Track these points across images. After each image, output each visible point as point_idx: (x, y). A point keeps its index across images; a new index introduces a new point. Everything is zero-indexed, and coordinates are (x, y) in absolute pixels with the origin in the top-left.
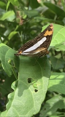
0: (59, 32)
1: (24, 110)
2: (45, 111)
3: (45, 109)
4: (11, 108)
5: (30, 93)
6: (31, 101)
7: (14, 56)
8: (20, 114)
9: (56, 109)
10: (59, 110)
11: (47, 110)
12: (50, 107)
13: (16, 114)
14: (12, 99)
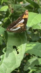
0: (35, 18)
1: (10, 65)
2: (27, 67)
3: (27, 65)
4: (3, 64)
5: (14, 55)
6: (14, 60)
7: (4, 32)
8: (8, 68)
9: (34, 65)
10: (35, 66)
11: (28, 66)
12: (30, 64)
13: (5, 67)
14: (3, 59)
